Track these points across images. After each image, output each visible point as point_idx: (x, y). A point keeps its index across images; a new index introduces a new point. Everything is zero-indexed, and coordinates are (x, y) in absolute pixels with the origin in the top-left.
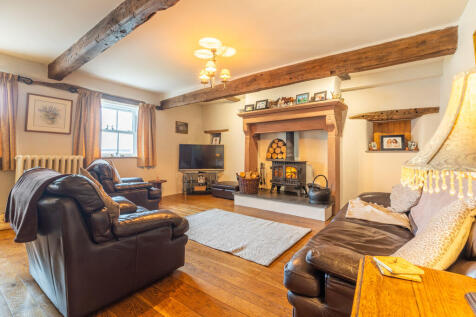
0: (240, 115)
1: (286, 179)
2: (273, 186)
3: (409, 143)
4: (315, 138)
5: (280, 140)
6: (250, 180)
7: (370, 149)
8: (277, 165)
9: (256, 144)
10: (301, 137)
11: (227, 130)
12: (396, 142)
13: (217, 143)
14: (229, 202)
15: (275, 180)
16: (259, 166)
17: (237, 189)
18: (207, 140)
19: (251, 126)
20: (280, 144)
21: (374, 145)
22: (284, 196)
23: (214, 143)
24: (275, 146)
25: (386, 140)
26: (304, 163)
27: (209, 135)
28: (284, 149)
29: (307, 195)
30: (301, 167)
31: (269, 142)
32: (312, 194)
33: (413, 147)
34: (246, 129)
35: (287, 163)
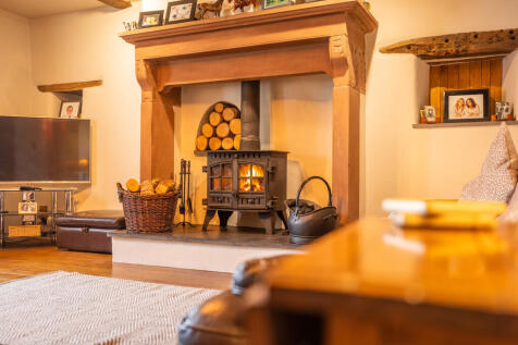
0: (127, 38)
1: (238, 195)
2: (210, 214)
3: (498, 105)
4: (307, 98)
5: (227, 105)
6: (150, 199)
7: (422, 121)
8: (217, 161)
9: (171, 116)
10: (276, 96)
11: (97, 83)
12: (474, 105)
13: (74, 115)
14: (99, 259)
15: (213, 199)
16: (177, 169)
17: (121, 225)
18: (47, 108)
19: (156, 66)
20: (229, 114)
21: (432, 111)
22: (235, 236)
23: (65, 115)
24: (215, 118)
25: (453, 100)
26: (283, 155)
27: (50, 98)
28: (236, 125)
29: (288, 230)
30: (275, 164)
31: (202, 109)
32: (297, 221)
33: (505, 115)
34: (143, 73)
35: (241, 154)
